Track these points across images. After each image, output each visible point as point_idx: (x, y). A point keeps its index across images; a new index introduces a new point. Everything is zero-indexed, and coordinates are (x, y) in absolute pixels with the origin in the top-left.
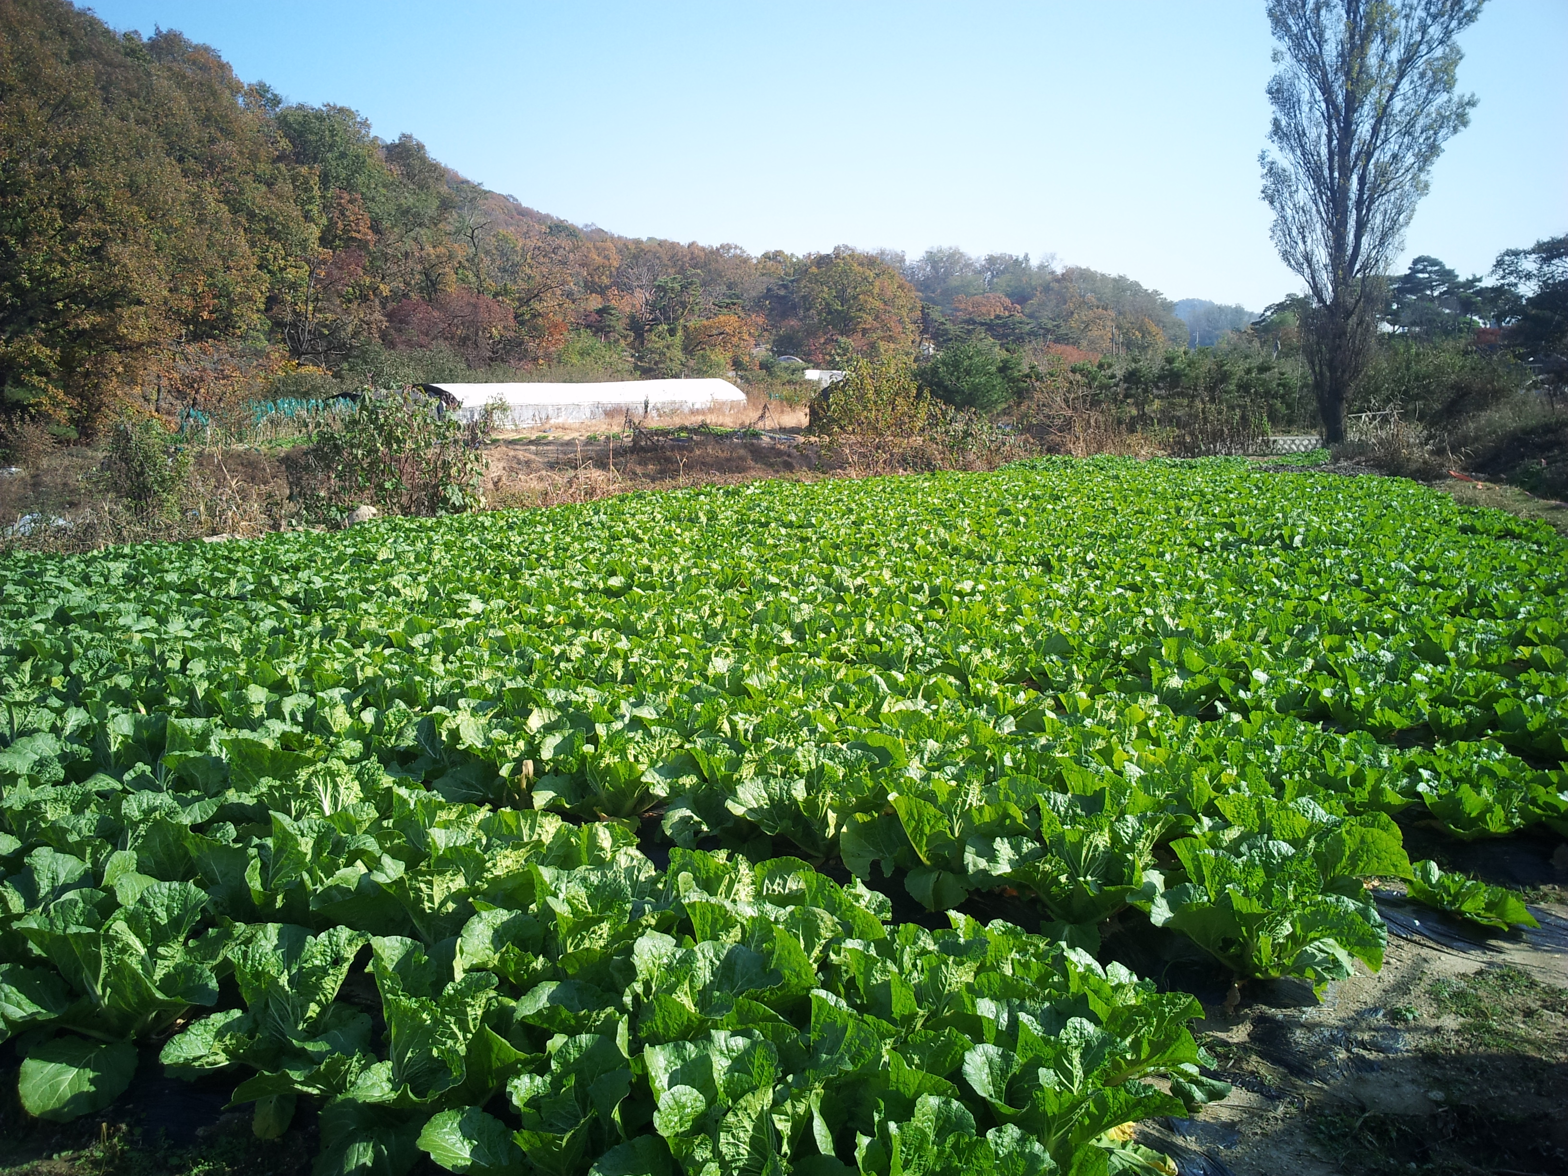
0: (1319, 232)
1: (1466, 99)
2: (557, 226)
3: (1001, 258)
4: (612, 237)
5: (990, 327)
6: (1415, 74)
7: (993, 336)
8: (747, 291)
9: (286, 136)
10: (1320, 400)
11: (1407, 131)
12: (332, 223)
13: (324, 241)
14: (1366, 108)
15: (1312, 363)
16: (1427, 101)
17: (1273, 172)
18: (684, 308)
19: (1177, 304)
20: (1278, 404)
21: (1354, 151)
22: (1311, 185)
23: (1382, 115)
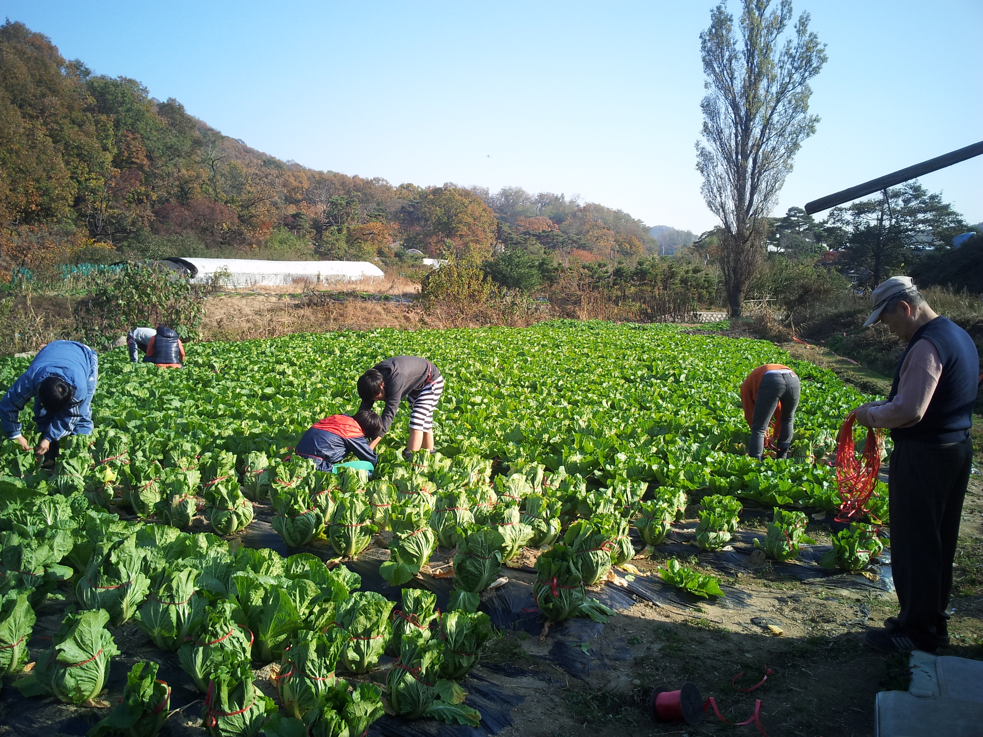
0: (729, 191)
1: (814, 118)
2: (269, 161)
3: (547, 195)
4: (304, 170)
5: (539, 237)
6: (786, 101)
7: (541, 243)
8: (389, 207)
9: (93, 94)
10: (728, 291)
11: (781, 134)
12: (120, 153)
13: (116, 163)
14: (757, 119)
15: (723, 269)
16: (792, 117)
17: (703, 154)
18: (348, 216)
19: (651, 229)
20: (704, 292)
21: (750, 144)
22: (725, 163)
23: (767, 124)
